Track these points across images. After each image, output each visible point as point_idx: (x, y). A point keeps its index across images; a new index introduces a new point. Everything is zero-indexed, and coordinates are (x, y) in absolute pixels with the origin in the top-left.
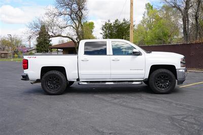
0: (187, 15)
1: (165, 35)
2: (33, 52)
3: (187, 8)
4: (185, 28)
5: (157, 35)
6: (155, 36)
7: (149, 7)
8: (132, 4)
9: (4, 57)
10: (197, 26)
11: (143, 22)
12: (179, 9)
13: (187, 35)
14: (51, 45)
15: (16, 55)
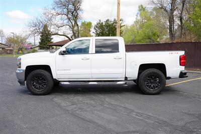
0: (173, 16)
1: (154, 35)
2: (37, 49)
3: (172, 10)
4: (170, 29)
5: (147, 35)
6: (145, 36)
7: (142, 9)
8: (119, 4)
9: (10, 53)
10: (181, 26)
11: (136, 22)
12: (165, 10)
13: (172, 34)
14: (52, 43)
15: (20, 52)
